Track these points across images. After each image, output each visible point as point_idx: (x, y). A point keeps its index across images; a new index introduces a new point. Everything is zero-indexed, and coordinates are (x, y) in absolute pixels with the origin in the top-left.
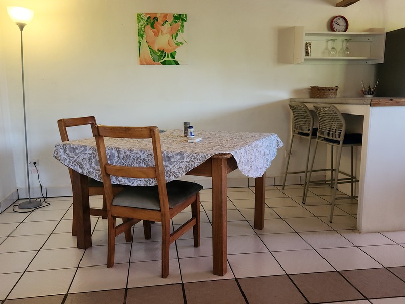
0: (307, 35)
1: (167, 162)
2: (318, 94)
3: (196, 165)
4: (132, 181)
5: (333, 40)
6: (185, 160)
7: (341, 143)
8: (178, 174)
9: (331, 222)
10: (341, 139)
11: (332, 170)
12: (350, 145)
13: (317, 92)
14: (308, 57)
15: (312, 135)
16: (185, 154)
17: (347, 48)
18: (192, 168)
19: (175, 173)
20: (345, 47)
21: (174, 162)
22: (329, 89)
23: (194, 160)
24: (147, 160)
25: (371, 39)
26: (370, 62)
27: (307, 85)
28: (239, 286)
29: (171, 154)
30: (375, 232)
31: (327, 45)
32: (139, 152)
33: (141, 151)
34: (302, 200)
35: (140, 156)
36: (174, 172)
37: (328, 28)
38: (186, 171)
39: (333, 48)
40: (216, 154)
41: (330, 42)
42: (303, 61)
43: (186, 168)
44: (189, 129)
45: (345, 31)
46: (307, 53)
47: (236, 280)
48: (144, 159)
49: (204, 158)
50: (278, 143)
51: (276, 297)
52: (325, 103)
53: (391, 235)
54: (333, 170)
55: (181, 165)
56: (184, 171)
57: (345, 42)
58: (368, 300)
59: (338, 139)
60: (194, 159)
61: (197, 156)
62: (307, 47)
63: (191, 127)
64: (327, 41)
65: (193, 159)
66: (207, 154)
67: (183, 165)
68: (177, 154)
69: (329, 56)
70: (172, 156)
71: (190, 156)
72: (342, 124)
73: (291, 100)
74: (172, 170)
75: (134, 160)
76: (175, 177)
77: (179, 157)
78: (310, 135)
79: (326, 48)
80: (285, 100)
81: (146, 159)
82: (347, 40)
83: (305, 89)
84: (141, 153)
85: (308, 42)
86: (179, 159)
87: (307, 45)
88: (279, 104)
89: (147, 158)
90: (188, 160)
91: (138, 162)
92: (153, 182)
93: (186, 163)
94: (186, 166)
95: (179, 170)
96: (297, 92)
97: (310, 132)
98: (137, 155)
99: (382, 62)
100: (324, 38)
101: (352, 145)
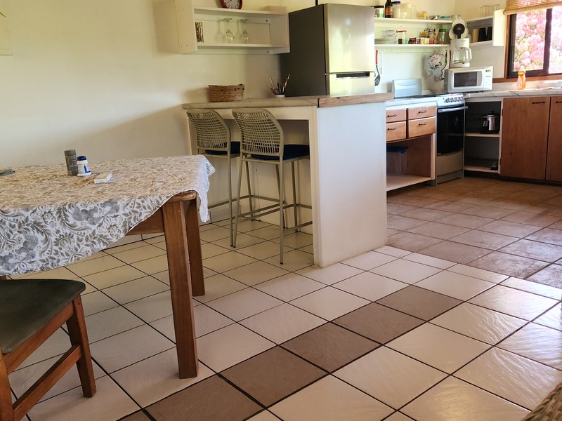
0: (197, 11)
1: (86, 222)
2: (222, 96)
3: (143, 218)
4: (13, 266)
5: (227, 21)
6: (121, 212)
7: (281, 158)
8: (110, 237)
9: (282, 264)
10: (281, 154)
11: (250, 196)
12: (290, 160)
13: (217, 93)
14: (200, 44)
15: (231, 153)
16: (119, 203)
17: (245, 32)
18: (135, 223)
19: (105, 237)
20: (241, 32)
21: (99, 218)
22: (235, 89)
23: (138, 210)
24: (43, 224)
25: (269, 20)
26: (272, 52)
27: (204, 83)
28: (229, 382)
29: (92, 206)
30: (336, 263)
31: (219, 28)
32: (23, 212)
33: (28, 210)
34: (230, 243)
35: (27, 219)
36: (101, 236)
37: (217, 4)
38: (125, 231)
39: (228, 32)
40: (177, 195)
41: (222, 24)
42: (197, 49)
43: (125, 226)
44: (78, 162)
45: (240, 8)
46: (199, 38)
47: (219, 375)
48: (35, 223)
49: (156, 204)
50: (208, 168)
51: (285, 379)
52: (246, 107)
53: (353, 262)
54: (252, 196)
55: (113, 221)
56: (122, 230)
57: (240, 24)
58: (384, 345)
59: (276, 154)
60: (139, 207)
61: (143, 202)
62: (197, 29)
63: (82, 158)
64: (219, 21)
65: (135, 209)
66: (160, 197)
67: (119, 222)
68: (104, 205)
69: (224, 43)
70: (95, 210)
71: (130, 205)
72: (279, 133)
73: (184, 107)
74: (97, 233)
75: (14, 227)
76: (104, 243)
77: (108, 208)
78: (229, 153)
79: (219, 32)
80: (177, 107)
81: (40, 223)
82: (243, 22)
83: (200, 89)
84: (28, 214)
85: (197, 21)
86: (109, 212)
87: (198, 27)
88: (170, 113)
89: (42, 220)
90: (127, 211)
91: (21, 230)
92: (59, 261)
93: (124, 217)
94: (125, 223)
95: (111, 230)
96: (191, 94)
97: (228, 149)
98: (18, 218)
99: (289, 52)
100: (215, 17)
101: (292, 160)
